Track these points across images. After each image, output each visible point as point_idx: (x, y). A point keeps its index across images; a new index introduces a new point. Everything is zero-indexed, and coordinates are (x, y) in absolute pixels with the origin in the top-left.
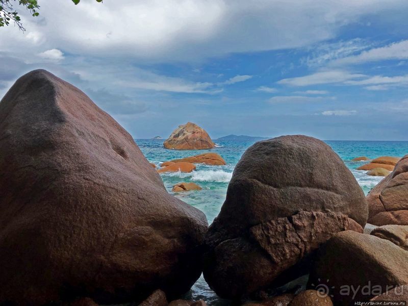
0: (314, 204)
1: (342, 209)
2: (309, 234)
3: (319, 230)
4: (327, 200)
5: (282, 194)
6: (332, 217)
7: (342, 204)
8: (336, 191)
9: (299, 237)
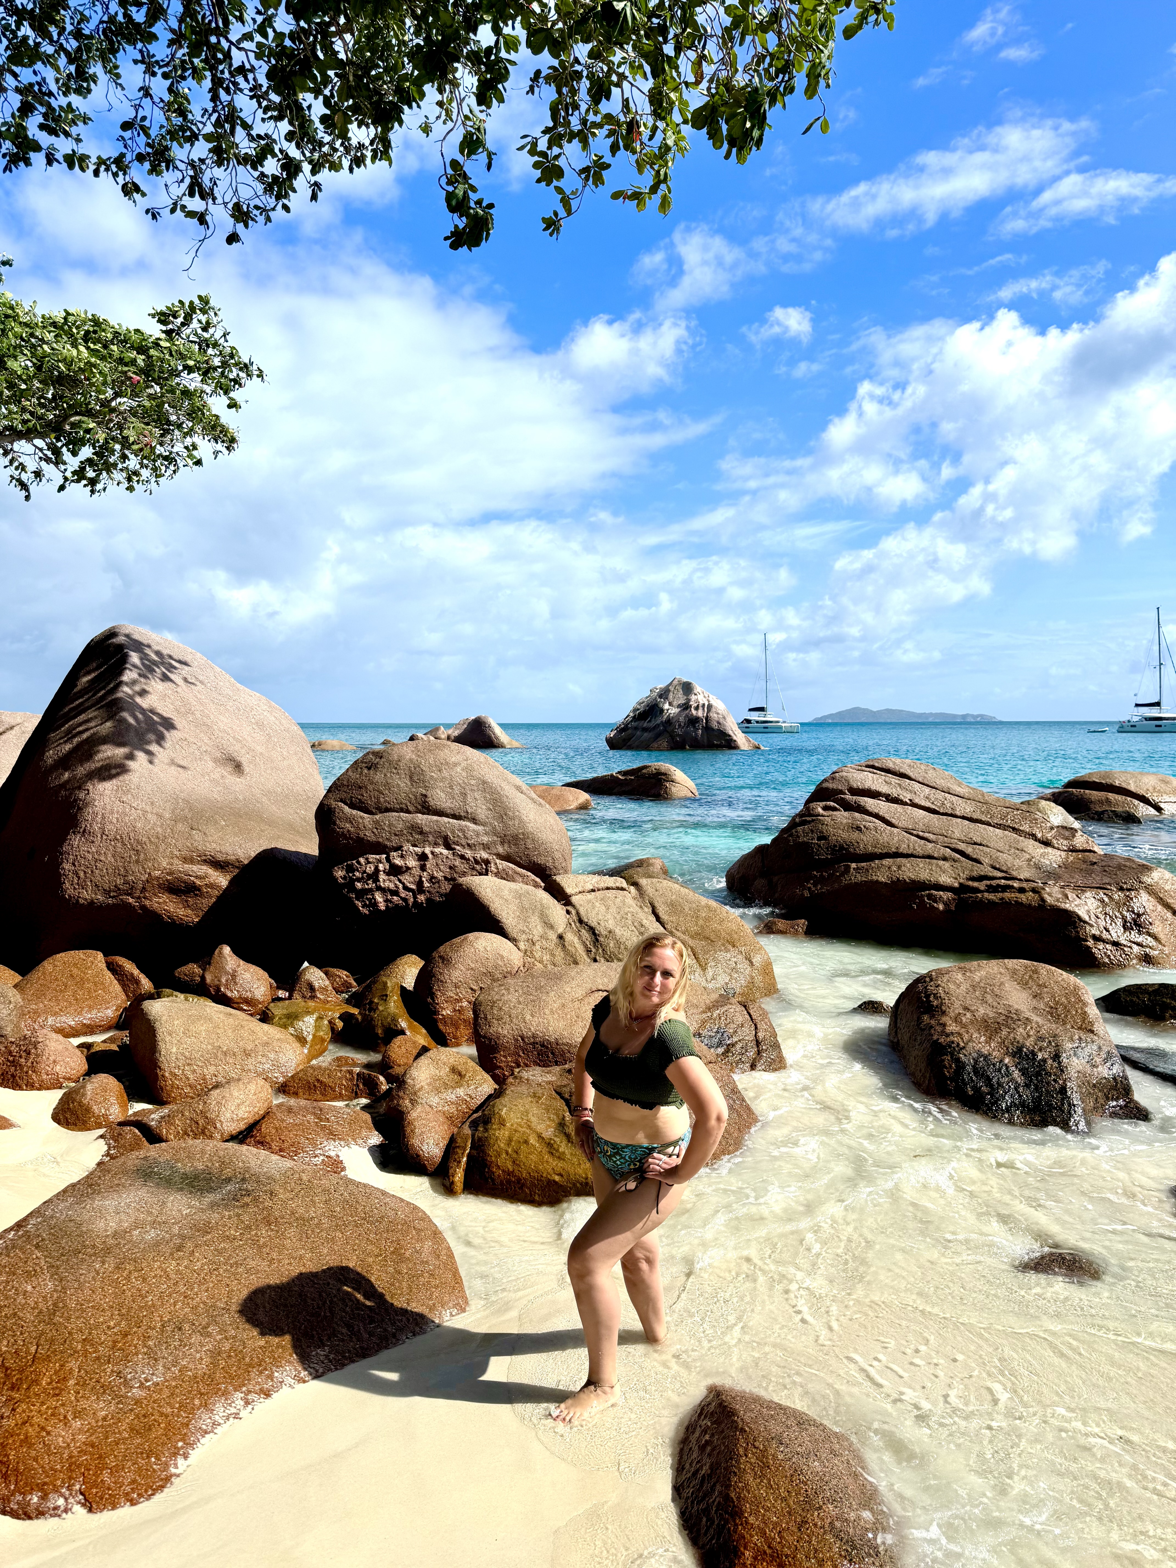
0: (431, 838)
1: (486, 847)
2: (417, 879)
3: (439, 875)
4: (453, 832)
5: (377, 822)
6: (462, 857)
7: (485, 839)
8: (474, 821)
9: (400, 881)
